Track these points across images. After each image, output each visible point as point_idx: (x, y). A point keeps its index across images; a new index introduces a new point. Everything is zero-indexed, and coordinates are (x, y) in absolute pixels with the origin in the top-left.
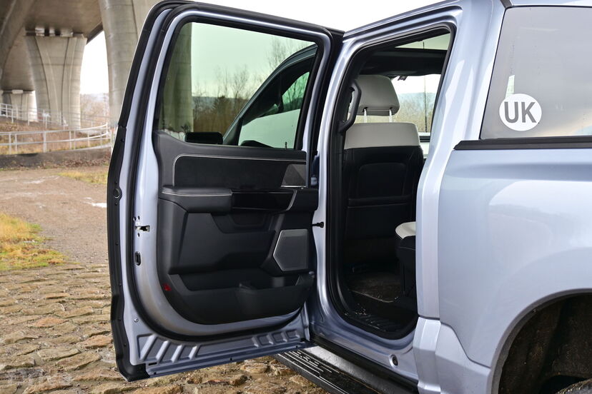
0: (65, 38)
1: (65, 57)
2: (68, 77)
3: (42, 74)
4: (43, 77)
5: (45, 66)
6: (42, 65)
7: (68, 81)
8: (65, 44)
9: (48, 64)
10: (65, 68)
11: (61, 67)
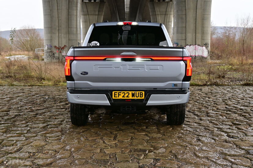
0: (167, 2)
1: (166, 11)
2: (167, 20)
3: (156, 19)
4: (156, 21)
5: (157, 15)
6: (156, 15)
7: (167, 22)
8: (166, 5)
9: (158, 15)
10: (166, 16)
11: (164, 16)
